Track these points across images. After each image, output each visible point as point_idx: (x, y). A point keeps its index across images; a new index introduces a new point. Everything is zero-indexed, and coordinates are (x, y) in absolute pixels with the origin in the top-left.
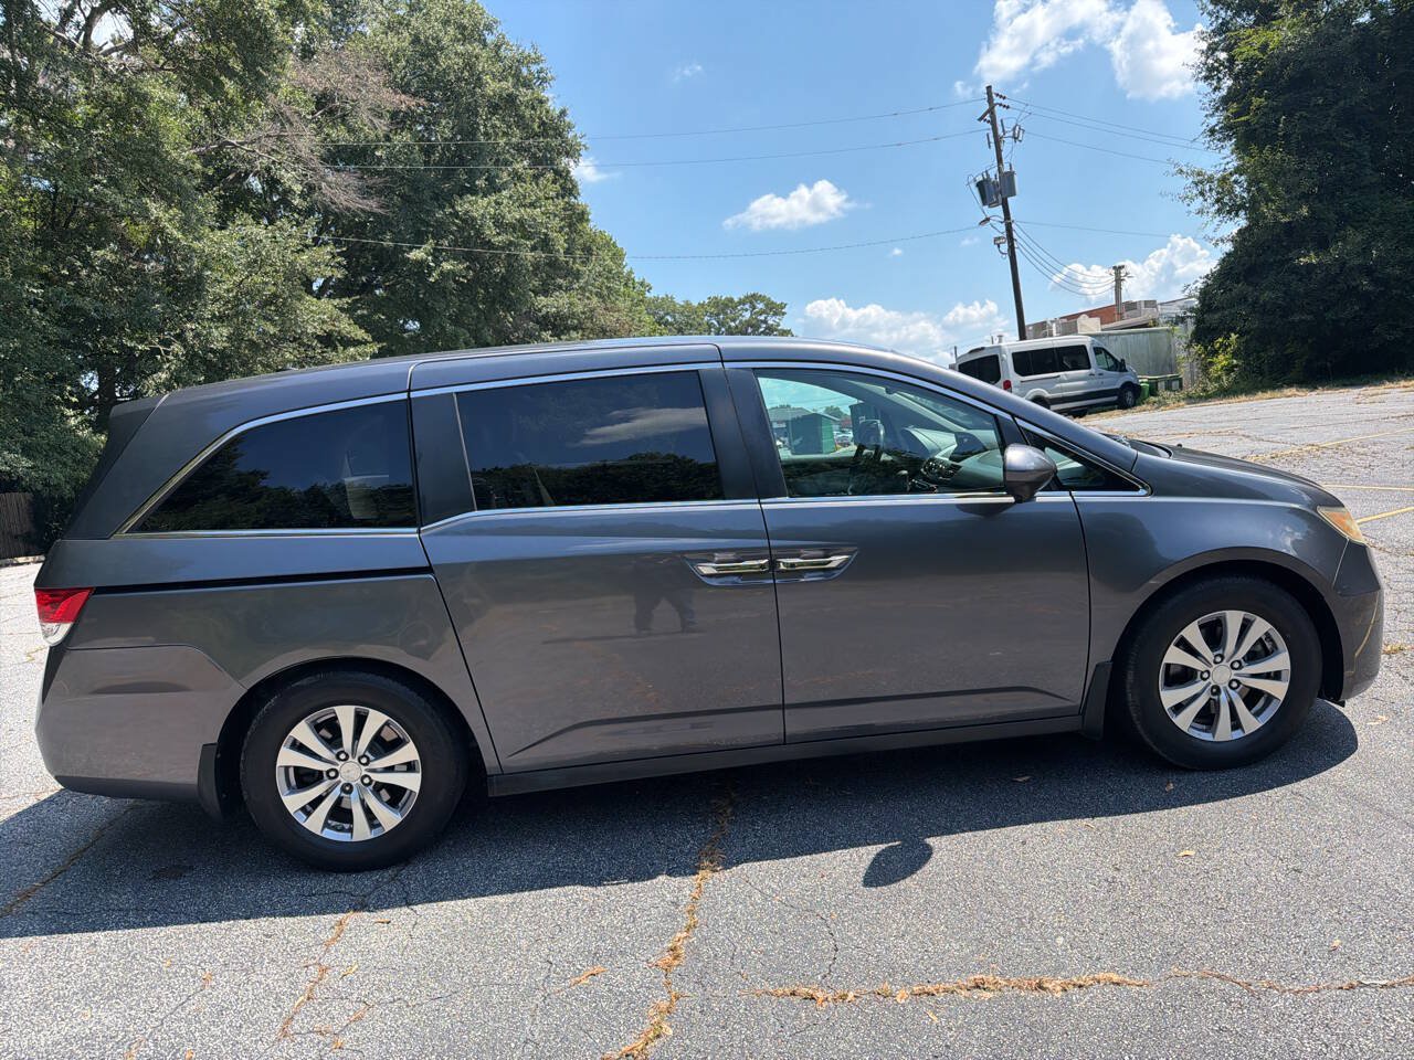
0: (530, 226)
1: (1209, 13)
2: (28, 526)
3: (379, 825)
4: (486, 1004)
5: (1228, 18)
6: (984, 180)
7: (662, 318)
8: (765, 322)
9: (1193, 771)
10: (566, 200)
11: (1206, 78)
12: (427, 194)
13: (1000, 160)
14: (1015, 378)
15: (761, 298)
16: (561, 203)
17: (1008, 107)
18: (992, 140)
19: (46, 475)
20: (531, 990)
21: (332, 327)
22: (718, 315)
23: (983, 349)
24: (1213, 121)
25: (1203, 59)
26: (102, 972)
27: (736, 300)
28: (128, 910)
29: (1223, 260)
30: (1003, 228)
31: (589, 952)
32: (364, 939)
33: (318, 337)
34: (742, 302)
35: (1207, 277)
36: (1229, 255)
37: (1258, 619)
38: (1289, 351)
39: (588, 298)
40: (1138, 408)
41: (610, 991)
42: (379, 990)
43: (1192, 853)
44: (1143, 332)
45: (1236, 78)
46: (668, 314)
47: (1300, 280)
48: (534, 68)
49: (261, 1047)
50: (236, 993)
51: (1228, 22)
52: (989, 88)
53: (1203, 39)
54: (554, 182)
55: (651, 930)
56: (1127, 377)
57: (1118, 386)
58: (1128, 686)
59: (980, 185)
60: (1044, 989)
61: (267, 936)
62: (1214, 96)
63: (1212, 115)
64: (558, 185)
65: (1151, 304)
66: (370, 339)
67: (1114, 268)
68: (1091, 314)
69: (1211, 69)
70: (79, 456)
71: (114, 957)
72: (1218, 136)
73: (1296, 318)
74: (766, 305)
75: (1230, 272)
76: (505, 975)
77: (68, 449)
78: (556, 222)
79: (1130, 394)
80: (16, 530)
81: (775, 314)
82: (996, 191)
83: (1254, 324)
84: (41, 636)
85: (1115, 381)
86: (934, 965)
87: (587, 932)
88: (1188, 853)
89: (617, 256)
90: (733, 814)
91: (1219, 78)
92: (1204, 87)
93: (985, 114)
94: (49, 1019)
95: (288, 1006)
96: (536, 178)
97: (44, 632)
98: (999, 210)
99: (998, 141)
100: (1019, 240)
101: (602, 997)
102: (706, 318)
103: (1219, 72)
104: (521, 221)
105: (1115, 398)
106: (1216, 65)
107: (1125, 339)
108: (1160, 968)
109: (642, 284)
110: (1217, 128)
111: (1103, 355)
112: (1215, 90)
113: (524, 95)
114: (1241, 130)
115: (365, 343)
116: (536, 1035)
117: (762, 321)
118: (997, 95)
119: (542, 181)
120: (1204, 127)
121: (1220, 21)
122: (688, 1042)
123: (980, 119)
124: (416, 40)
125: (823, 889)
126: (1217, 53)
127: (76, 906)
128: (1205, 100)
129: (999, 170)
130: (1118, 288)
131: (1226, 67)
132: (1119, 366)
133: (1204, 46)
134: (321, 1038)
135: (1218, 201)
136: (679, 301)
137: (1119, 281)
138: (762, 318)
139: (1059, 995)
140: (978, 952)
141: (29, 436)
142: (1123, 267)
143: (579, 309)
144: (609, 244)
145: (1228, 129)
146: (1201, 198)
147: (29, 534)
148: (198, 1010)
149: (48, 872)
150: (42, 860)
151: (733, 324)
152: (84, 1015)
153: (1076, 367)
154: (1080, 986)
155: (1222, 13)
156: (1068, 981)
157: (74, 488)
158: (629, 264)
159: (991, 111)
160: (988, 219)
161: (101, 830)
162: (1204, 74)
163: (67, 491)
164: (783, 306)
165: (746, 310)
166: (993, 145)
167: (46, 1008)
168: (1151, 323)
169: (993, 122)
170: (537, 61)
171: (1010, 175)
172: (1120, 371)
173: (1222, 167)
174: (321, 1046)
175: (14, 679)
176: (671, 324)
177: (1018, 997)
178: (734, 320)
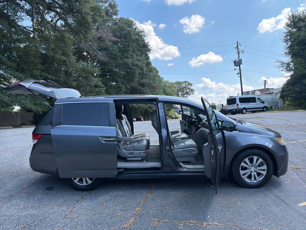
0: (139, 65)
1: (286, 28)
2: (33, 119)
3: (88, 183)
4: (101, 217)
5: (290, 30)
6: (235, 61)
7: (166, 85)
8: (188, 87)
9: (246, 188)
10: (147, 60)
11: (285, 42)
12: (119, 58)
13: (239, 57)
14: (239, 103)
15: (187, 82)
16: (146, 61)
17: (241, 46)
18: (237, 53)
19: (37, 109)
20: (110, 215)
21: (97, 84)
22: (178, 85)
23: (232, 96)
24: (286, 51)
25: (284, 38)
26: (35, 204)
27: (182, 82)
28: (41, 194)
29: (287, 81)
30: (239, 71)
31: (122, 209)
32: (82, 203)
33: (94, 86)
34: (183, 82)
35: (284, 84)
36: (289, 80)
37: (260, 158)
38: (302, 102)
39: (150, 80)
40: (267, 112)
41: (124, 216)
42: (83, 212)
43: (240, 203)
44: (270, 95)
45: (292, 42)
46: (167, 84)
47: (304, 86)
48: (143, 33)
49: (60, 219)
50: (58, 210)
51: (290, 31)
52: (237, 42)
53: (285, 34)
54: (145, 57)
55: (134, 207)
56: (265, 105)
57: (263, 107)
58: (233, 169)
59: (234, 62)
60: (203, 224)
61: (65, 201)
62: (287, 46)
63: (286, 50)
64: (145, 58)
65: (272, 89)
66: (104, 87)
67: (264, 81)
68: (259, 90)
69: (286, 40)
70: (44, 106)
71: (38, 202)
72: (287, 54)
73: (303, 94)
74: (188, 84)
75: (289, 84)
76: (106, 212)
77: (42, 104)
78: (144, 65)
79: (265, 108)
80: (30, 120)
81: (190, 85)
82: (238, 63)
83: (294, 95)
84: (32, 142)
85: (262, 105)
86: (184, 218)
87: (122, 206)
88: (239, 203)
89: (157, 72)
90: (155, 188)
91: (288, 42)
92: (285, 44)
93: (236, 47)
94: (25, 211)
95: (66, 213)
96: (141, 56)
97: (33, 141)
98: (238, 67)
99: (239, 53)
100: (242, 74)
101: (122, 217)
102: (175, 85)
103: (288, 41)
104: (137, 64)
105: (262, 109)
106: (287, 39)
107: (266, 96)
108: (226, 223)
109: (162, 78)
110: (287, 53)
111: (259, 100)
112: (287, 44)
113: (140, 39)
114: (292, 53)
115: (103, 87)
116: (109, 222)
117: (187, 87)
118: (239, 43)
119: (142, 56)
120: (284, 52)
121: (289, 30)
122: (135, 227)
123: (235, 48)
124: (119, 27)
125: (167, 203)
126: (288, 37)
127: (32, 192)
128: (285, 47)
129: (239, 59)
130: (265, 85)
131: (289, 40)
132: (263, 102)
133: (285, 35)
134: (71, 219)
135: (286, 68)
136: (170, 81)
137: (265, 84)
138: (187, 86)
139: (205, 226)
140: (193, 217)
141: (35, 101)
142: (266, 81)
143: (148, 82)
144: (156, 69)
145: (290, 53)
146: (282, 67)
147: (33, 121)
148: (51, 212)
149: (28, 186)
150: (28, 184)
151: (181, 87)
152: (31, 211)
153: (253, 102)
154: (210, 225)
155: (289, 29)
156: (207, 223)
157: (43, 113)
158: (159, 74)
159: (237, 46)
160: (236, 69)
161: (39, 179)
162: (284, 41)
163: (41, 113)
164: (192, 84)
165: (184, 84)
166: (237, 54)
167: (25, 209)
168: (272, 93)
169: (238, 49)
170: (143, 32)
171: (241, 60)
172: (263, 103)
173: (288, 61)
174: (71, 220)
175: (27, 150)
176: (168, 86)
177: (197, 225)
178: (181, 86)
